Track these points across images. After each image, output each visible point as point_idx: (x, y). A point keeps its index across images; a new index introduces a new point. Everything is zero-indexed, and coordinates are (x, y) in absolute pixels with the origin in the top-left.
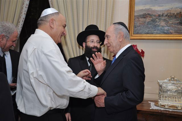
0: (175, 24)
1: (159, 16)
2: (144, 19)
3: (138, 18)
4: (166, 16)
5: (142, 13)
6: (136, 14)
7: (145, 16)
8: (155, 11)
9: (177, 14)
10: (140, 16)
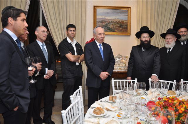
0: (118, 27)
1: (110, 22)
2: (102, 24)
3: (99, 23)
4: (113, 22)
5: (101, 20)
6: (97, 20)
7: (102, 22)
8: (107, 19)
9: (118, 22)
10: (100, 21)
